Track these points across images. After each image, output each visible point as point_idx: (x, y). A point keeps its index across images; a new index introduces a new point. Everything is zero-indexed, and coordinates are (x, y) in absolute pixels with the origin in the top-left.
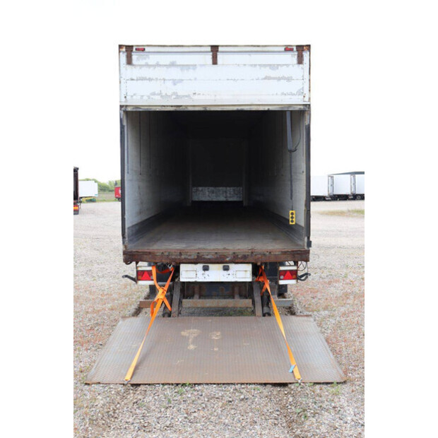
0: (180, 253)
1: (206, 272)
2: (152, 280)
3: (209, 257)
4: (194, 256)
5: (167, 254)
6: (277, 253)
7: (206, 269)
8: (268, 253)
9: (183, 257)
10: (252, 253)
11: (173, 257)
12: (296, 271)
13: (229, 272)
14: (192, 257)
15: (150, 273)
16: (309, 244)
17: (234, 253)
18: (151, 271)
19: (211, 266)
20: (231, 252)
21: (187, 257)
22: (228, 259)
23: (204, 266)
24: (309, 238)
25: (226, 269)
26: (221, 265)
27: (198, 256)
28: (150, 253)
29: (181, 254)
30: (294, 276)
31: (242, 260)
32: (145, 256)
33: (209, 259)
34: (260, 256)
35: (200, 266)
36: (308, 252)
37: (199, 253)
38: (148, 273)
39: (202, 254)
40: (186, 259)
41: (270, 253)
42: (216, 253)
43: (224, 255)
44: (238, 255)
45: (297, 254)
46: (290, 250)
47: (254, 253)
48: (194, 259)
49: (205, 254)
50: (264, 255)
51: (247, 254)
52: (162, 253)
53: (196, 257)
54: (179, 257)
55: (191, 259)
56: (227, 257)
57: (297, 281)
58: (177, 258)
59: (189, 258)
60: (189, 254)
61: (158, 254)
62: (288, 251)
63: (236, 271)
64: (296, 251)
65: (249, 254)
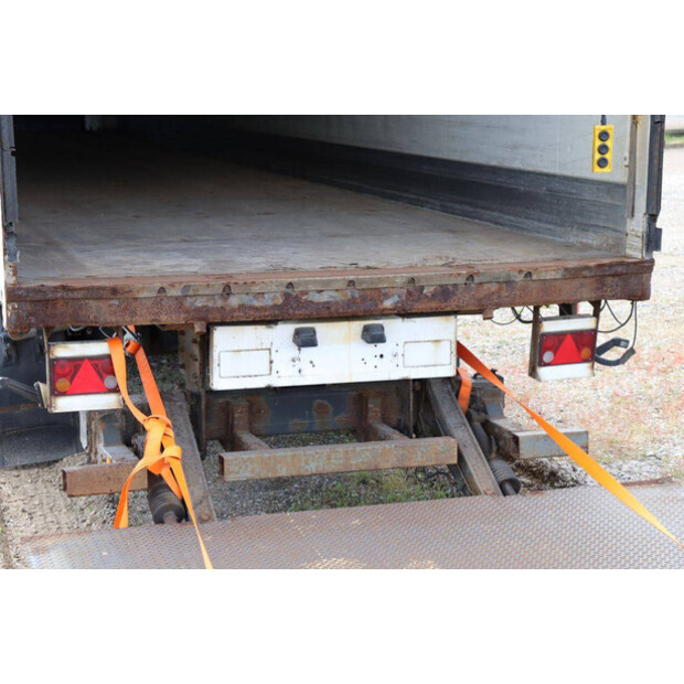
0: (227, 287)
1: (305, 350)
2: (116, 390)
3: (325, 297)
4: (273, 298)
5: (175, 292)
6: (549, 276)
7: (306, 340)
8: (519, 278)
9: (234, 301)
10: (471, 277)
11: (199, 304)
12: (592, 334)
13: (381, 348)
14: (267, 301)
15: (104, 366)
16: (653, 239)
17: (413, 280)
18: (109, 357)
19: (323, 330)
20: (401, 279)
21: (247, 300)
22: (388, 304)
23: (297, 332)
24: (653, 217)
25: (374, 337)
26: (358, 326)
27: (287, 296)
28: (114, 291)
29: (227, 291)
30: (586, 352)
31: (434, 305)
32: (92, 303)
33: (327, 305)
34: (494, 287)
35: (285, 331)
36: (646, 267)
37: (290, 285)
38: (96, 367)
39: (301, 289)
40: (242, 307)
41: (529, 274)
42: (351, 283)
43: (379, 290)
44: (422, 288)
45: (613, 276)
46: (592, 264)
47: (477, 280)
48: (275, 306)
49: (311, 287)
50: (509, 283)
51: (453, 281)
52: (162, 290)
53: (280, 301)
54: (220, 303)
55: (264, 309)
56: (387, 296)
57: (593, 367)
58: (210, 304)
59: (257, 304)
60: (256, 289)
61: (145, 294)
62: (587, 268)
63: (406, 343)
64: (611, 265)
65: (461, 281)
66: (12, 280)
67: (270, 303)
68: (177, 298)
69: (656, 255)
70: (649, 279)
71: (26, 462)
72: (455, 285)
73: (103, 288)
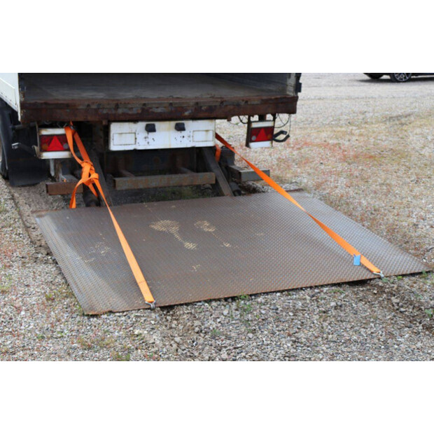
0: (117, 105)
1: (151, 134)
3: (159, 110)
4: (136, 110)
5: (94, 107)
6: (256, 102)
7: (151, 129)
8: (243, 103)
9: (120, 111)
10: (222, 102)
11: (105, 112)
12: (272, 128)
13: (183, 133)
14: (134, 111)
16: (298, 87)
17: (197, 103)
18: (65, 135)
19: (158, 125)
20: (192, 103)
21: (125, 111)
22: (187, 113)
23: (147, 126)
24: (298, 78)
25: (180, 128)
26: (173, 123)
27: (143, 109)
28: (68, 106)
29: (117, 107)
30: (269, 136)
31: (206, 115)
32: (58, 111)
33: (160, 114)
34: (232, 107)
35: (142, 125)
36: (295, 99)
37: (144, 105)
38: (59, 139)
39: (149, 106)
40: (123, 114)
41: (247, 102)
42: (171, 104)
43: (182, 107)
44: (201, 107)
45: (282, 103)
46: (273, 98)
47: (225, 104)
48: (138, 114)
49: (154, 106)
50: (238, 105)
51: (214, 104)
52: (88, 105)
53: (140, 112)
54: (114, 112)
55: (132, 115)
56: (186, 110)
57: (272, 143)
58: (110, 112)
59: (130, 112)
60: (130, 106)
61: (81, 107)
62: (271, 99)
63: (194, 131)
64: (281, 98)
65: (218, 104)
66: (23, 99)
67: (136, 112)
68: (95, 109)
69: (299, 94)
70: (296, 104)
71: (23, 184)
72: (215, 106)
73: (63, 104)
